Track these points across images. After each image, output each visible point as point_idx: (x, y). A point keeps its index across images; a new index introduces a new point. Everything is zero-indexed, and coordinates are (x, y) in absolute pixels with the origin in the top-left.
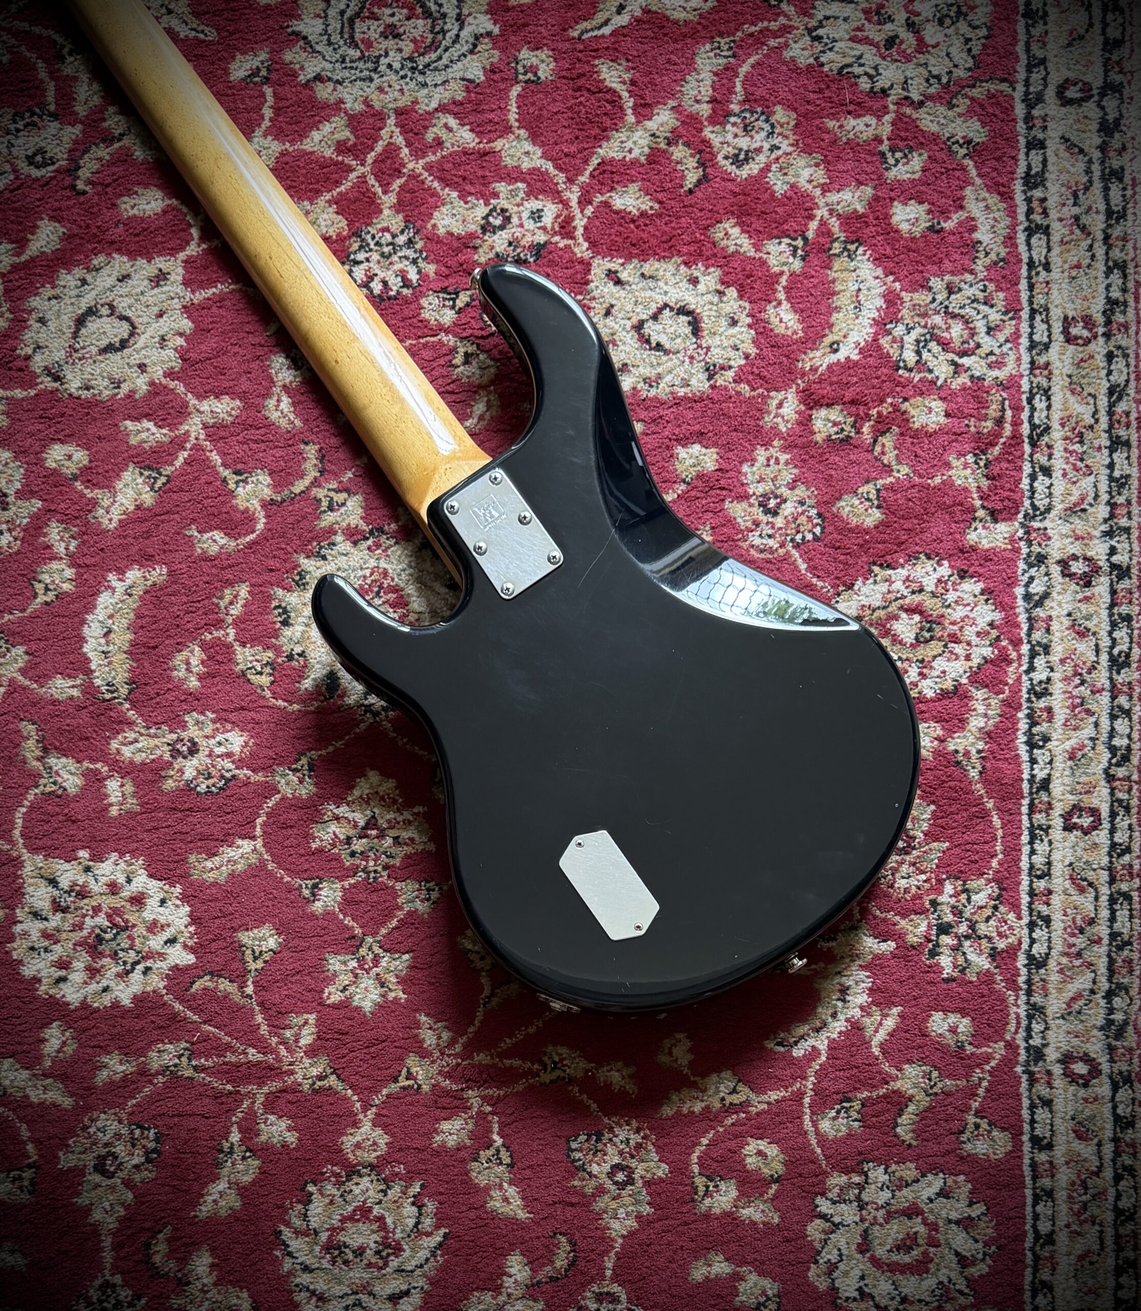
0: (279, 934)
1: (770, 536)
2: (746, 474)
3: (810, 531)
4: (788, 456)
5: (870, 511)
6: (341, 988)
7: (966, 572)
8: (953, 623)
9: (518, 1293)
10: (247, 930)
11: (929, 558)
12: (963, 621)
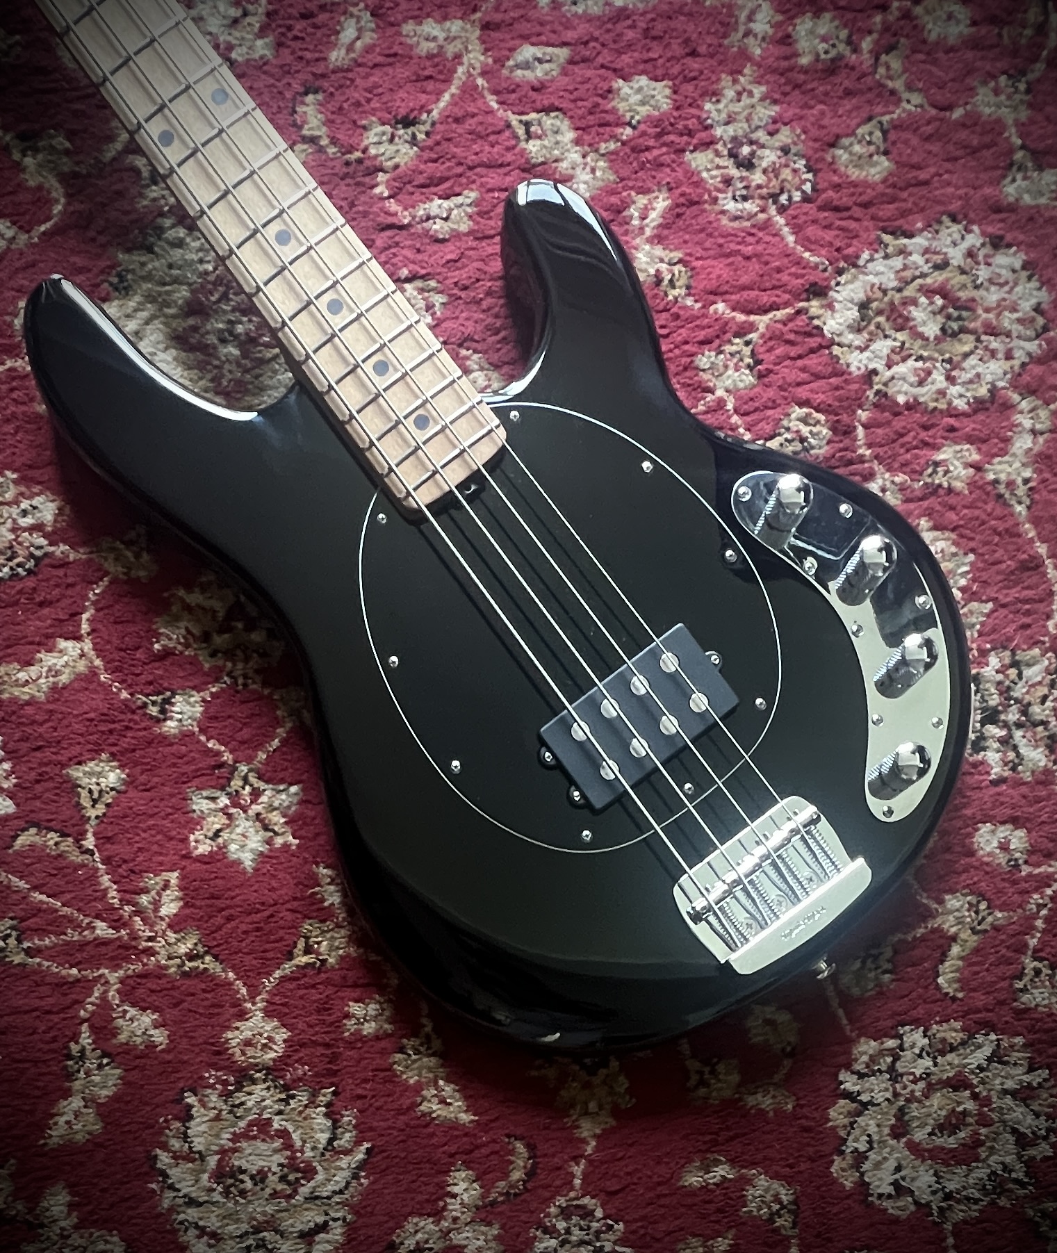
0: (122, 767)
1: (745, 198)
2: (709, 112)
3: (797, 189)
4: (763, 89)
5: (875, 158)
6: (210, 834)
7: (1001, 238)
8: (987, 310)
9: (467, 1217)
10: (79, 763)
11: (954, 220)
12: (998, 306)
